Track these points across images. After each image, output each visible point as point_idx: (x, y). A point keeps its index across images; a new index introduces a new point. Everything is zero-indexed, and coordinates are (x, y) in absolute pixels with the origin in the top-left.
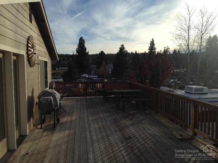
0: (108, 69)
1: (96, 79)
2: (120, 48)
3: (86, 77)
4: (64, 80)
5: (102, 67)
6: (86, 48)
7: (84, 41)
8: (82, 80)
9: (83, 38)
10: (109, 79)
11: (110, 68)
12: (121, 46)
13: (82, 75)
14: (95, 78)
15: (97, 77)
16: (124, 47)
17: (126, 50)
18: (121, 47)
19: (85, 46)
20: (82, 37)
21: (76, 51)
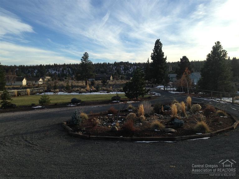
0: (192, 80)
1: (174, 93)
2: (214, 48)
3: (161, 89)
4: (127, 95)
5: (183, 77)
6: (163, 53)
7: (161, 44)
8: (154, 94)
9: (160, 41)
10: (194, 93)
11: (196, 78)
12: (216, 43)
13: (157, 86)
14: (173, 91)
15: (176, 90)
16: (220, 46)
17: (223, 49)
18: (215, 45)
19: (162, 51)
20: (159, 39)
21: (151, 56)
